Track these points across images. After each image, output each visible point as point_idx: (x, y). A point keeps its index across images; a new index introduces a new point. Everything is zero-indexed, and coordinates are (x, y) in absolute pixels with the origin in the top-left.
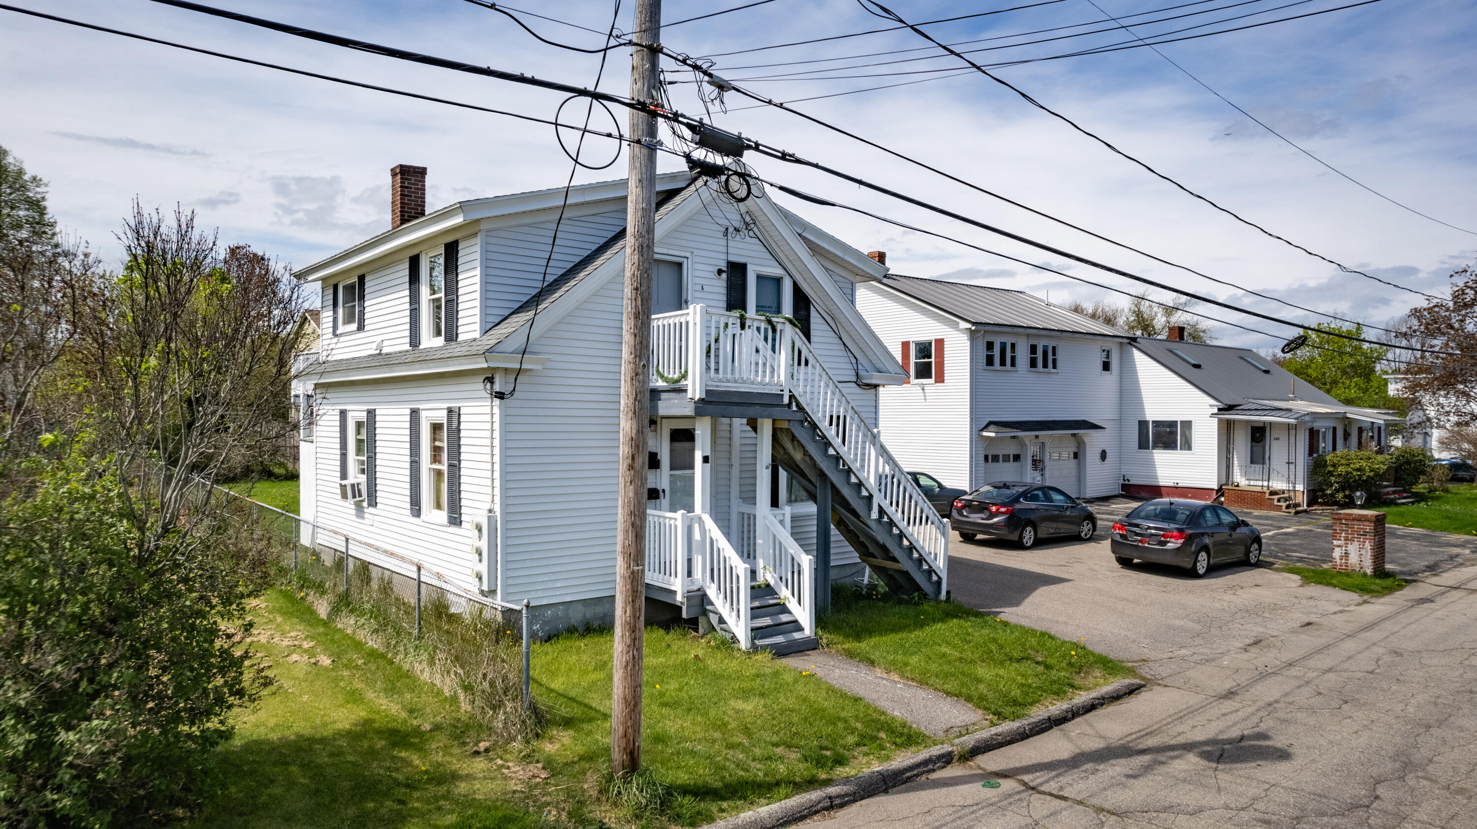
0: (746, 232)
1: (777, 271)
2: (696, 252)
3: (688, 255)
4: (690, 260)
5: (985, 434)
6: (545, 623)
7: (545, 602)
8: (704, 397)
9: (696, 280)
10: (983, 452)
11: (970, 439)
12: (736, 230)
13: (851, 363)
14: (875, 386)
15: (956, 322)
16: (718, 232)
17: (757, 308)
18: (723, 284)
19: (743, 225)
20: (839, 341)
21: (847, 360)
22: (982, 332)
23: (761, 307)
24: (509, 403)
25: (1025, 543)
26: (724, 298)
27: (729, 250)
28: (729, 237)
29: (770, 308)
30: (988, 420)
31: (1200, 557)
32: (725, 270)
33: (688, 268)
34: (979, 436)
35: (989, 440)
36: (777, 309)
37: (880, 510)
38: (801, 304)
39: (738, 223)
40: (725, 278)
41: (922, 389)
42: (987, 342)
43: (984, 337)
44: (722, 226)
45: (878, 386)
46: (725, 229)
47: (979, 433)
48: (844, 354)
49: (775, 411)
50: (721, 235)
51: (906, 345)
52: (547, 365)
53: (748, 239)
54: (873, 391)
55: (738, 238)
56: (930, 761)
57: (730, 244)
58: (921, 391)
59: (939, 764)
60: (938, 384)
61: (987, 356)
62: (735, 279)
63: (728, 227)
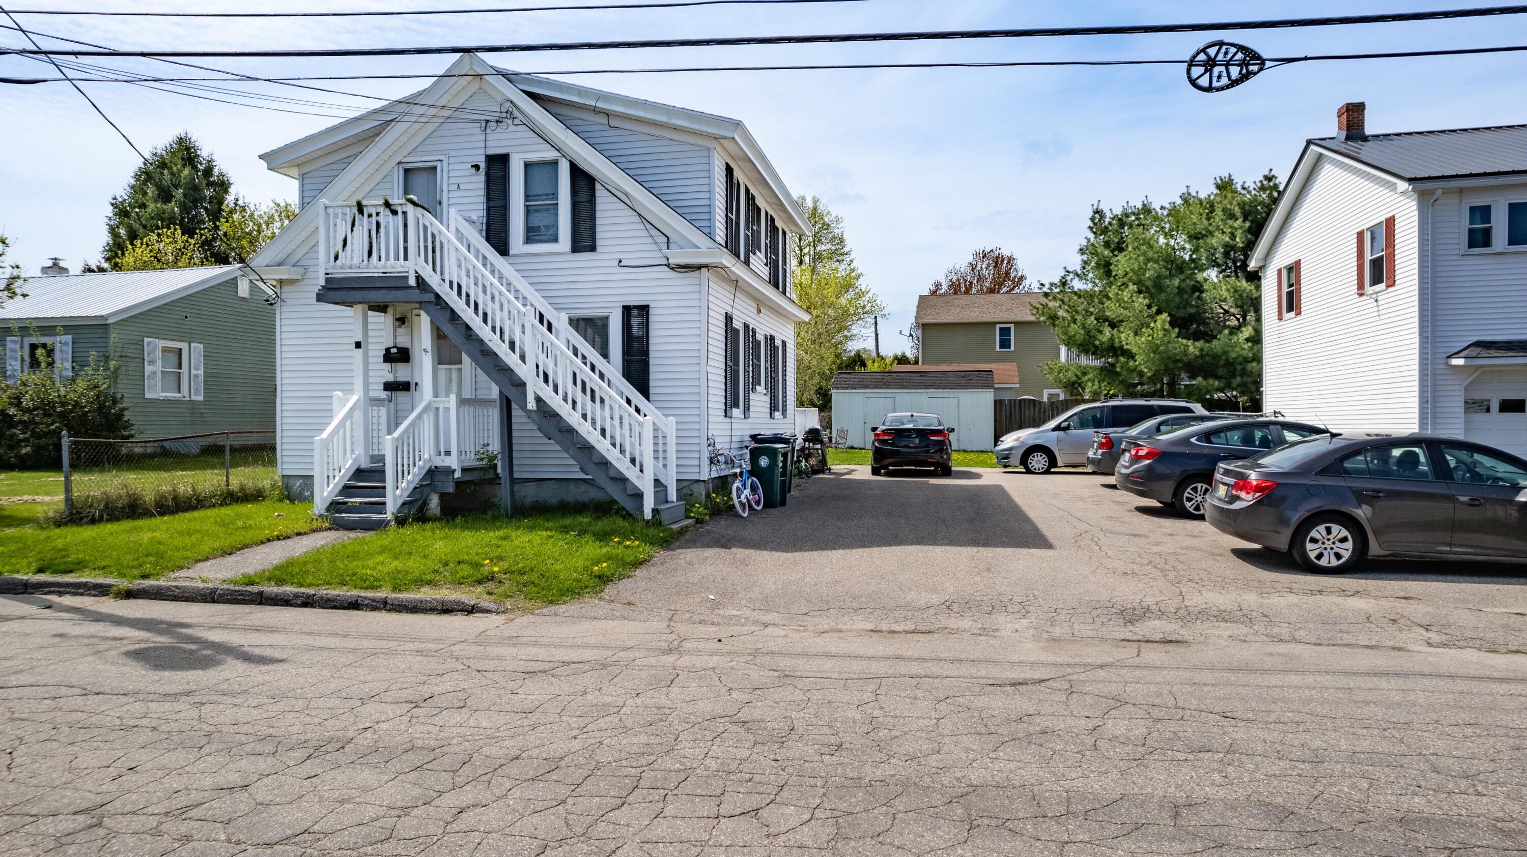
0: (510, 122)
1: (552, 154)
2: (452, 153)
3: (440, 158)
4: (444, 164)
5: (1455, 362)
8: (323, 284)
9: (452, 181)
10: (1462, 393)
11: (1420, 371)
12: (497, 122)
13: (656, 243)
14: (699, 267)
15: (1395, 184)
16: (476, 128)
17: (527, 197)
18: (481, 177)
19: (504, 115)
20: (638, 219)
21: (650, 240)
22: (1439, 192)
23: (535, 196)
24: (284, 309)
25: (1191, 510)
26: (482, 192)
27: (489, 144)
28: (488, 131)
29: (547, 195)
30: (1475, 339)
31: (1318, 532)
32: (482, 165)
33: (442, 171)
34: (1444, 367)
35: (1479, 372)
36: (555, 195)
37: (539, 400)
38: (582, 184)
39: (498, 115)
40: (483, 173)
41: (1376, 301)
42: (1472, 209)
43: (1460, 201)
44: (478, 121)
45: (706, 266)
46: (484, 124)
47: (1444, 361)
48: (646, 233)
49: (400, 294)
50: (478, 131)
51: (1360, 235)
52: (307, 275)
53: (512, 128)
54: (696, 274)
55: (499, 130)
56: (84, 585)
57: (490, 137)
58: (1375, 304)
59: (93, 592)
60: (1390, 289)
61: (1471, 231)
62: (497, 172)
63: (487, 121)
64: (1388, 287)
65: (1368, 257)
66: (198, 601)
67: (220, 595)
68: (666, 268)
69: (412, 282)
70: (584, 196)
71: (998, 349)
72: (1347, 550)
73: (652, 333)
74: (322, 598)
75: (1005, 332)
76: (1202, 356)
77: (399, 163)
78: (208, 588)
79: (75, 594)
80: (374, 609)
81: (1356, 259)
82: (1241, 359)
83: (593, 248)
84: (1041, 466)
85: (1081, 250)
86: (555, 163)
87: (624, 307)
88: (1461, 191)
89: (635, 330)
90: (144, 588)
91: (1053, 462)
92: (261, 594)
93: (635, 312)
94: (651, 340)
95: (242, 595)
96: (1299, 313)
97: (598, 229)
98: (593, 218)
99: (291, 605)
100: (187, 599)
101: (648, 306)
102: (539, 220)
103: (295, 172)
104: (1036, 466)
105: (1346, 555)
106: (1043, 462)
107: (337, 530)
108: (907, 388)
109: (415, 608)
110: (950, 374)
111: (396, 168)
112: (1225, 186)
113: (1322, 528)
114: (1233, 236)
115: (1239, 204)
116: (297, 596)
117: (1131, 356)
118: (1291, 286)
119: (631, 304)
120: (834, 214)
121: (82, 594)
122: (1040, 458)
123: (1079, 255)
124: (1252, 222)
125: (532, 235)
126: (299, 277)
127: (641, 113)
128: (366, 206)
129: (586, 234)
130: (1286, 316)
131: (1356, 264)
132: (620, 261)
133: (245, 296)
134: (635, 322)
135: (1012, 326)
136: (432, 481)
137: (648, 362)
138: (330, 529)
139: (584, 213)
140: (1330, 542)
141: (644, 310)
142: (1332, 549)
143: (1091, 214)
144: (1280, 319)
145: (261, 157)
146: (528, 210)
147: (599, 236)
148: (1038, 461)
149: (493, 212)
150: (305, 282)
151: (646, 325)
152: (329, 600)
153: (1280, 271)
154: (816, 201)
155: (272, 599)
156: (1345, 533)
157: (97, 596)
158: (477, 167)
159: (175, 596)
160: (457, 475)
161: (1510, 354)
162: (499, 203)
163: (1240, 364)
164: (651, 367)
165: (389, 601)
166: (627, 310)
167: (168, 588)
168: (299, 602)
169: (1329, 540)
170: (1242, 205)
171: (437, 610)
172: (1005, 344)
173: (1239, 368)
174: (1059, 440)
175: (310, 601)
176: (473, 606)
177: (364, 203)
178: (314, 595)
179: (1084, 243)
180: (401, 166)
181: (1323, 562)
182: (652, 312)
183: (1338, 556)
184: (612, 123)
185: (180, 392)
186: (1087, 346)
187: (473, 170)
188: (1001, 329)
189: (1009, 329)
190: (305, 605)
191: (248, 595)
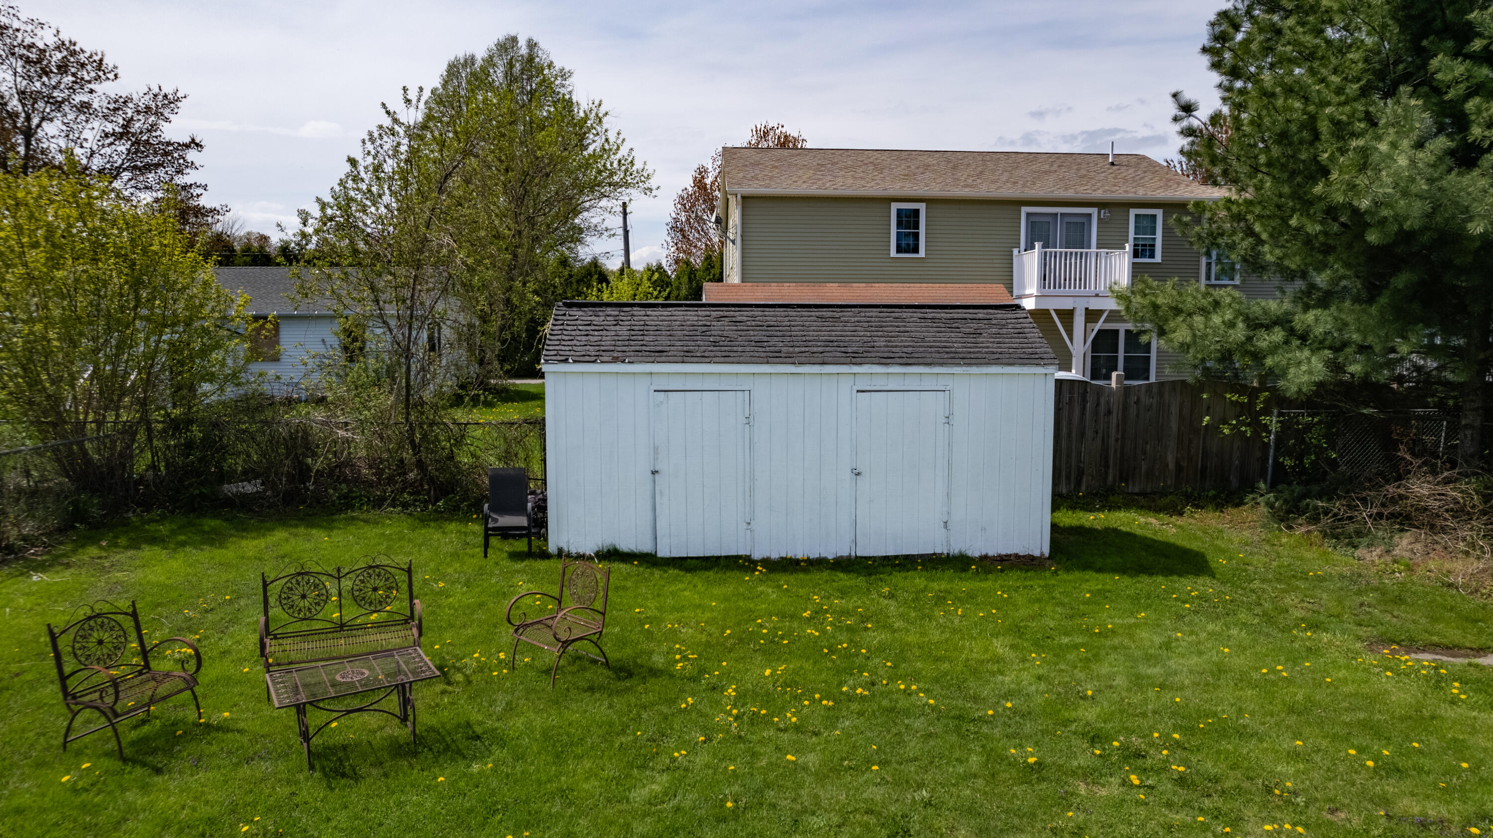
71: (893, 253)
75: (909, 220)
120: (558, 65)
135: (921, 207)
154: (532, 45)
172: (908, 244)
188: (900, 212)
189: (917, 212)
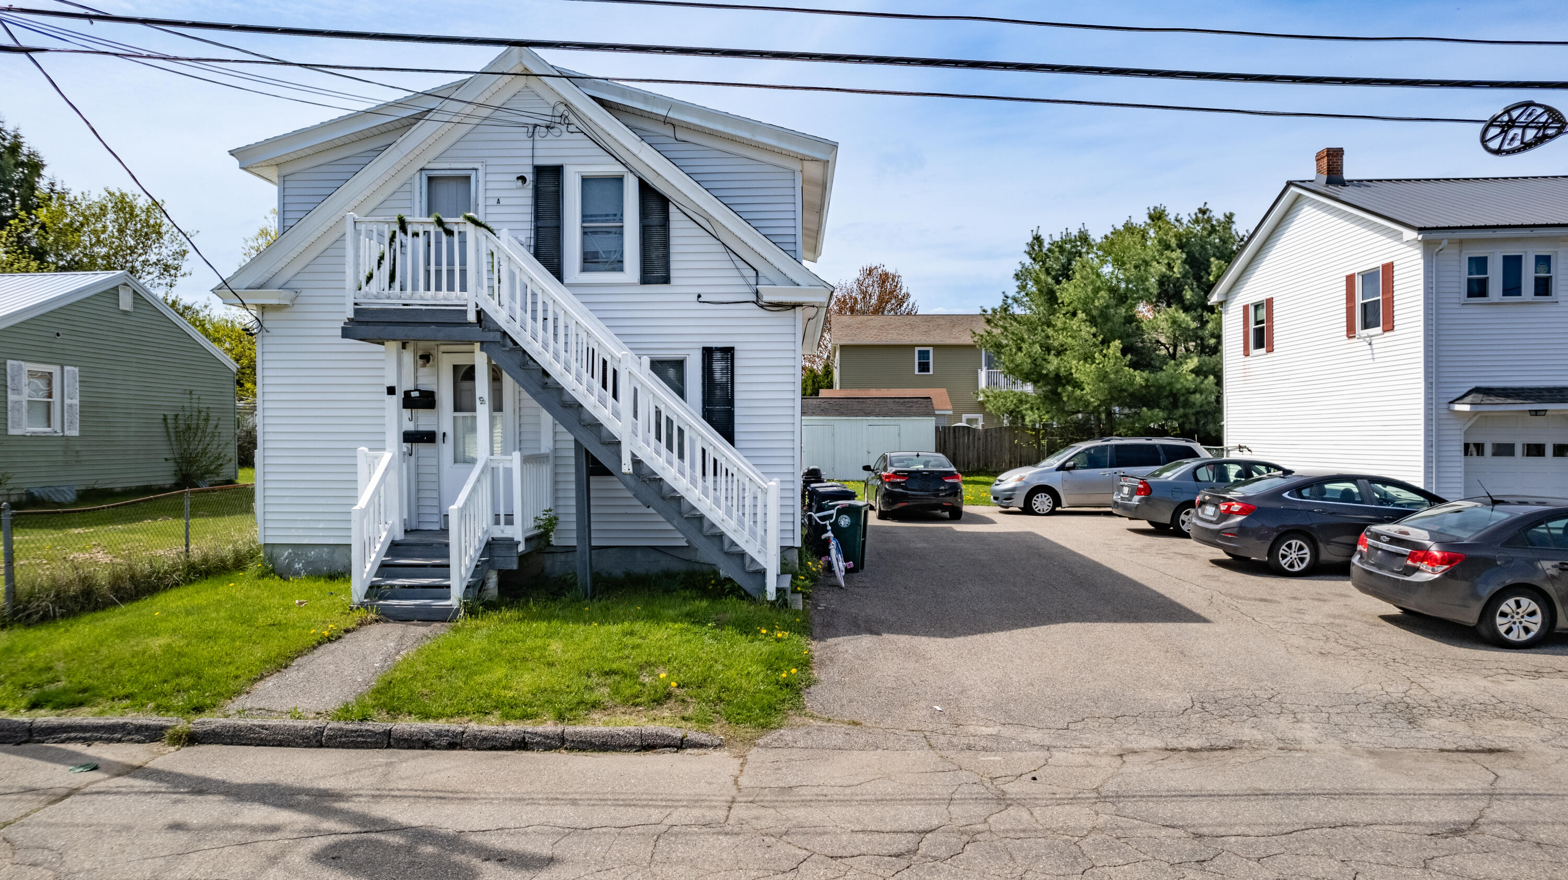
0: (564, 128)
1: (615, 169)
2: (490, 161)
3: (475, 166)
4: (481, 174)
5: (1458, 407)
6: (308, 563)
7: (306, 541)
8: (352, 316)
9: (489, 194)
10: (1462, 438)
11: (1425, 416)
12: (547, 127)
13: (743, 277)
14: (794, 306)
15: (1401, 233)
16: (522, 134)
17: (585, 217)
18: (527, 193)
19: (558, 120)
20: (722, 248)
21: (736, 273)
22: (1445, 242)
23: (591, 216)
24: (268, 340)
25: (1286, 567)
26: (529, 209)
27: (537, 153)
28: (537, 137)
29: (607, 215)
30: (1473, 385)
31: (1508, 606)
32: (530, 178)
33: (477, 181)
34: (1446, 412)
35: (1476, 418)
36: (619, 216)
37: (636, 462)
38: (654, 205)
39: (549, 118)
40: (531, 187)
41: (1370, 344)
42: (1470, 259)
43: (1461, 251)
44: (525, 125)
45: (800, 305)
46: (531, 130)
47: (1446, 406)
48: (731, 265)
49: (456, 331)
50: (524, 137)
51: (1350, 279)
52: (299, 300)
53: (566, 135)
54: (790, 313)
55: (550, 137)
56: (123, 727)
57: (537, 145)
58: (1369, 347)
59: (136, 737)
60: (1387, 334)
61: (1469, 280)
62: (548, 186)
63: (535, 126)
64: (1384, 331)
65: (1359, 301)
66: (298, 745)
67: (330, 738)
68: (754, 306)
69: (472, 317)
70: (655, 219)
71: (917, 372)
72: (1536, 624)
73: (737, 379)
74: (475, 737)
75: (924, 355)
76: (1147, 387)
77: (422, 170)
78: (310, 728)
79: (110, 741)
80: (548, 748)
81: (1345, 301)
82: (1184, 390)
83: (666, 280)
84: (1046, 508)
85: (1016, 275)
86: (620, 179)
87: (704, 349)
88: (1461, 242)
89: (718, 376)
90: (213, 730)
91: (1057, 500)
92: (388, 733)
93: (717, 355)
94: (737, 388)
95: (363, 736)
96: (1270, 350)
97: (673, 258)
98: (666, 245)
99: (433, 748)
100: (280, 744)
101: (732, 349)
102: (600, 244)
103: (273, 173)
104: (1040, 507)
105: (1535, 629)
106: (1047, 503)
107: (387, 622)
108: (846, 415)
109: (604, 745)
110: (888, 400)
111: (418, 175)
112: (1157, 217)
113: (1511, 602)
114: (1170, 267)
115: (1175, 236)
116: (439, 734)
117: (1078, 385)
118: (1257, 323)
119: (714, 345)
121: (119, 741)
122: (1045, 499)
123: (1014, 280)
124: (1187, 253)
125: (590, 261)
126: (288, 302)
127: (719, 127)
128: (410, 223)
129: (657, 263)
130: (1254, 352)
131: (1345, 306)
132: (699, 296)
133: (128, 309)
134: (717, 366)
135: (931, 349)
136: (491, 556)
137: (733, 412)
138: (377, 621)
139: (656, 239)
140: (1519, 616)
141: (729, 352)
142: (1521, 623)
143: (1030, 240)
144: (1247, 354)
145: (232, 153)
146: (585, 232)
147: (673, 266)
148: (1042, 502)
149: (542, 232)
150: (296, 308)
151: (730, 370)
152: (485, 739)
153: (1246, 308)
155: (406, 740)
156: (1534, 606)
157: (143, 742)
158: (523, 179)
159: (262, 739)
160: (521, 548)
161: (1509, 401)
162: (550, 223)
163: (1183, 395)
164: (736, 418)
165: (566, 737)
166: (708, 352)
167: (251, 729)
168: (444, 743)
169: (1518, 613)
170: (1178, 236)
171: (635, 746)
172: (924, 367)
173: (1182, 399)
174: (1064, 481)
175: (459, 741)
176: (682, 740)
177: (408, 219)
178: (463, 733)
179: (1019, 268)
180: (423, 172)
181: (1512, 637)
182: (736, 355)
183: (1527, 630)
184: (678, 136)
185: (49, 426)
186: (1034, 375)
187: (520, 182)
188: (920, 352)
189: (928, 352)
190: (452, 746)
191: (369, 736)
